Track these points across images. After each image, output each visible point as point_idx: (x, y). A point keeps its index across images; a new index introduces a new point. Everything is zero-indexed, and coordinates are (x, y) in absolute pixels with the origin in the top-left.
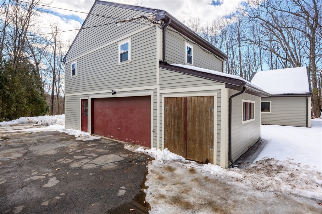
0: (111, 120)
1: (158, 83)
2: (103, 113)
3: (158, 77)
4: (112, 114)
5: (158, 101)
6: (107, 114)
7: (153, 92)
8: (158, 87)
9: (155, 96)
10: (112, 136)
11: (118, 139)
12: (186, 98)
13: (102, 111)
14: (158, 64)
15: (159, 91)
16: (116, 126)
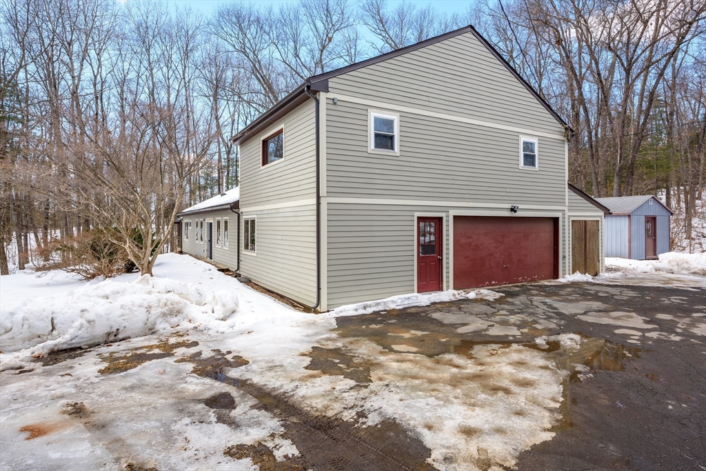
0: (491, 255)
1: (567, 204)
2: (474, 244)
3: (567, 197)
4: (494, 245)
5: (567, 224)
6: (481, 245)
7: (561, 213)
8: (566, 209)
9: (564, 218)
10: (493, 282)
11: (505, 284)
12: (585, 221)
13: (470, 240)
14: (567, 186)
15: (567, 214)
16: (502, 263)
